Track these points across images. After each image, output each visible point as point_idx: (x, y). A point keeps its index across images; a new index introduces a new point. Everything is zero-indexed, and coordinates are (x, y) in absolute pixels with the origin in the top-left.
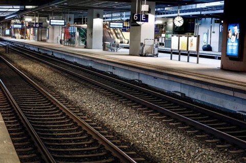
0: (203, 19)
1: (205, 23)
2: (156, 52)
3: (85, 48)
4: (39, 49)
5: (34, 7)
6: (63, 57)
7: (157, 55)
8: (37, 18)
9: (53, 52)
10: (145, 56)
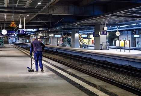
0: (123, 32)
1: (124, 33)
2: (108, 48)
3: (71, 47)
4: (48, 48)
5: (43, 29)
6: (63, 52)
7: (108, 49)
8: (44, 34)
9: (56, 49)
10: (103, 50)
